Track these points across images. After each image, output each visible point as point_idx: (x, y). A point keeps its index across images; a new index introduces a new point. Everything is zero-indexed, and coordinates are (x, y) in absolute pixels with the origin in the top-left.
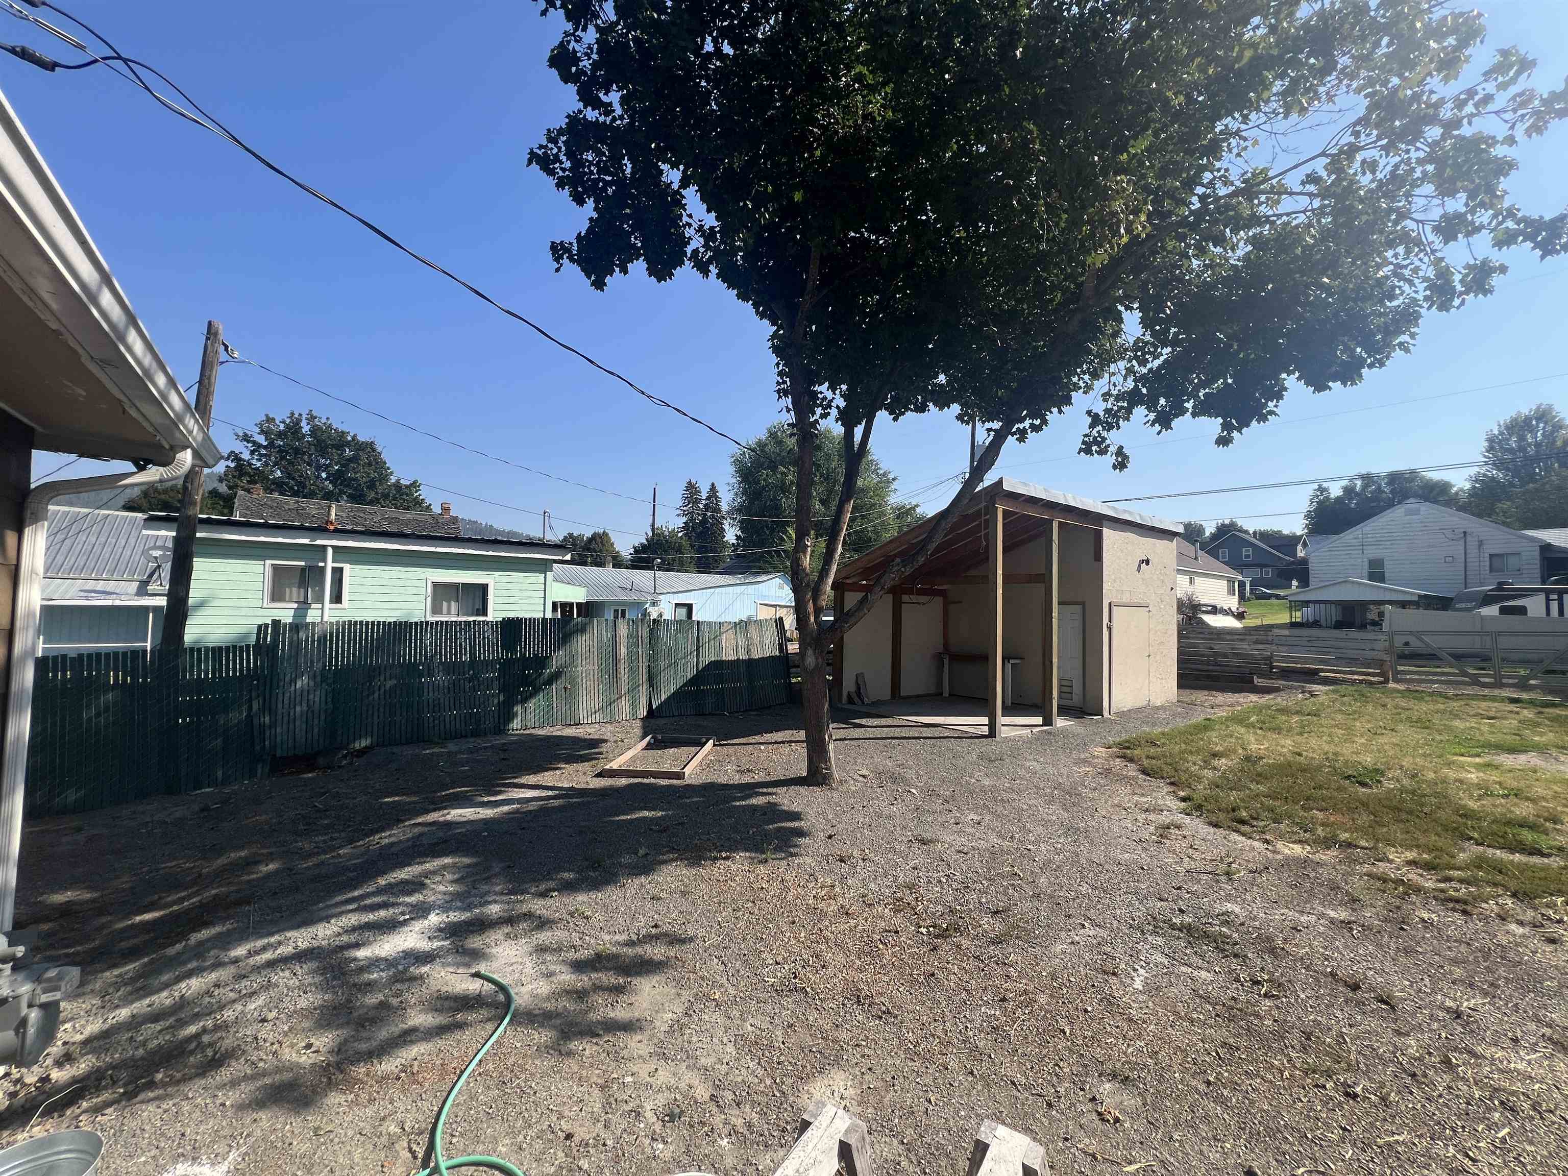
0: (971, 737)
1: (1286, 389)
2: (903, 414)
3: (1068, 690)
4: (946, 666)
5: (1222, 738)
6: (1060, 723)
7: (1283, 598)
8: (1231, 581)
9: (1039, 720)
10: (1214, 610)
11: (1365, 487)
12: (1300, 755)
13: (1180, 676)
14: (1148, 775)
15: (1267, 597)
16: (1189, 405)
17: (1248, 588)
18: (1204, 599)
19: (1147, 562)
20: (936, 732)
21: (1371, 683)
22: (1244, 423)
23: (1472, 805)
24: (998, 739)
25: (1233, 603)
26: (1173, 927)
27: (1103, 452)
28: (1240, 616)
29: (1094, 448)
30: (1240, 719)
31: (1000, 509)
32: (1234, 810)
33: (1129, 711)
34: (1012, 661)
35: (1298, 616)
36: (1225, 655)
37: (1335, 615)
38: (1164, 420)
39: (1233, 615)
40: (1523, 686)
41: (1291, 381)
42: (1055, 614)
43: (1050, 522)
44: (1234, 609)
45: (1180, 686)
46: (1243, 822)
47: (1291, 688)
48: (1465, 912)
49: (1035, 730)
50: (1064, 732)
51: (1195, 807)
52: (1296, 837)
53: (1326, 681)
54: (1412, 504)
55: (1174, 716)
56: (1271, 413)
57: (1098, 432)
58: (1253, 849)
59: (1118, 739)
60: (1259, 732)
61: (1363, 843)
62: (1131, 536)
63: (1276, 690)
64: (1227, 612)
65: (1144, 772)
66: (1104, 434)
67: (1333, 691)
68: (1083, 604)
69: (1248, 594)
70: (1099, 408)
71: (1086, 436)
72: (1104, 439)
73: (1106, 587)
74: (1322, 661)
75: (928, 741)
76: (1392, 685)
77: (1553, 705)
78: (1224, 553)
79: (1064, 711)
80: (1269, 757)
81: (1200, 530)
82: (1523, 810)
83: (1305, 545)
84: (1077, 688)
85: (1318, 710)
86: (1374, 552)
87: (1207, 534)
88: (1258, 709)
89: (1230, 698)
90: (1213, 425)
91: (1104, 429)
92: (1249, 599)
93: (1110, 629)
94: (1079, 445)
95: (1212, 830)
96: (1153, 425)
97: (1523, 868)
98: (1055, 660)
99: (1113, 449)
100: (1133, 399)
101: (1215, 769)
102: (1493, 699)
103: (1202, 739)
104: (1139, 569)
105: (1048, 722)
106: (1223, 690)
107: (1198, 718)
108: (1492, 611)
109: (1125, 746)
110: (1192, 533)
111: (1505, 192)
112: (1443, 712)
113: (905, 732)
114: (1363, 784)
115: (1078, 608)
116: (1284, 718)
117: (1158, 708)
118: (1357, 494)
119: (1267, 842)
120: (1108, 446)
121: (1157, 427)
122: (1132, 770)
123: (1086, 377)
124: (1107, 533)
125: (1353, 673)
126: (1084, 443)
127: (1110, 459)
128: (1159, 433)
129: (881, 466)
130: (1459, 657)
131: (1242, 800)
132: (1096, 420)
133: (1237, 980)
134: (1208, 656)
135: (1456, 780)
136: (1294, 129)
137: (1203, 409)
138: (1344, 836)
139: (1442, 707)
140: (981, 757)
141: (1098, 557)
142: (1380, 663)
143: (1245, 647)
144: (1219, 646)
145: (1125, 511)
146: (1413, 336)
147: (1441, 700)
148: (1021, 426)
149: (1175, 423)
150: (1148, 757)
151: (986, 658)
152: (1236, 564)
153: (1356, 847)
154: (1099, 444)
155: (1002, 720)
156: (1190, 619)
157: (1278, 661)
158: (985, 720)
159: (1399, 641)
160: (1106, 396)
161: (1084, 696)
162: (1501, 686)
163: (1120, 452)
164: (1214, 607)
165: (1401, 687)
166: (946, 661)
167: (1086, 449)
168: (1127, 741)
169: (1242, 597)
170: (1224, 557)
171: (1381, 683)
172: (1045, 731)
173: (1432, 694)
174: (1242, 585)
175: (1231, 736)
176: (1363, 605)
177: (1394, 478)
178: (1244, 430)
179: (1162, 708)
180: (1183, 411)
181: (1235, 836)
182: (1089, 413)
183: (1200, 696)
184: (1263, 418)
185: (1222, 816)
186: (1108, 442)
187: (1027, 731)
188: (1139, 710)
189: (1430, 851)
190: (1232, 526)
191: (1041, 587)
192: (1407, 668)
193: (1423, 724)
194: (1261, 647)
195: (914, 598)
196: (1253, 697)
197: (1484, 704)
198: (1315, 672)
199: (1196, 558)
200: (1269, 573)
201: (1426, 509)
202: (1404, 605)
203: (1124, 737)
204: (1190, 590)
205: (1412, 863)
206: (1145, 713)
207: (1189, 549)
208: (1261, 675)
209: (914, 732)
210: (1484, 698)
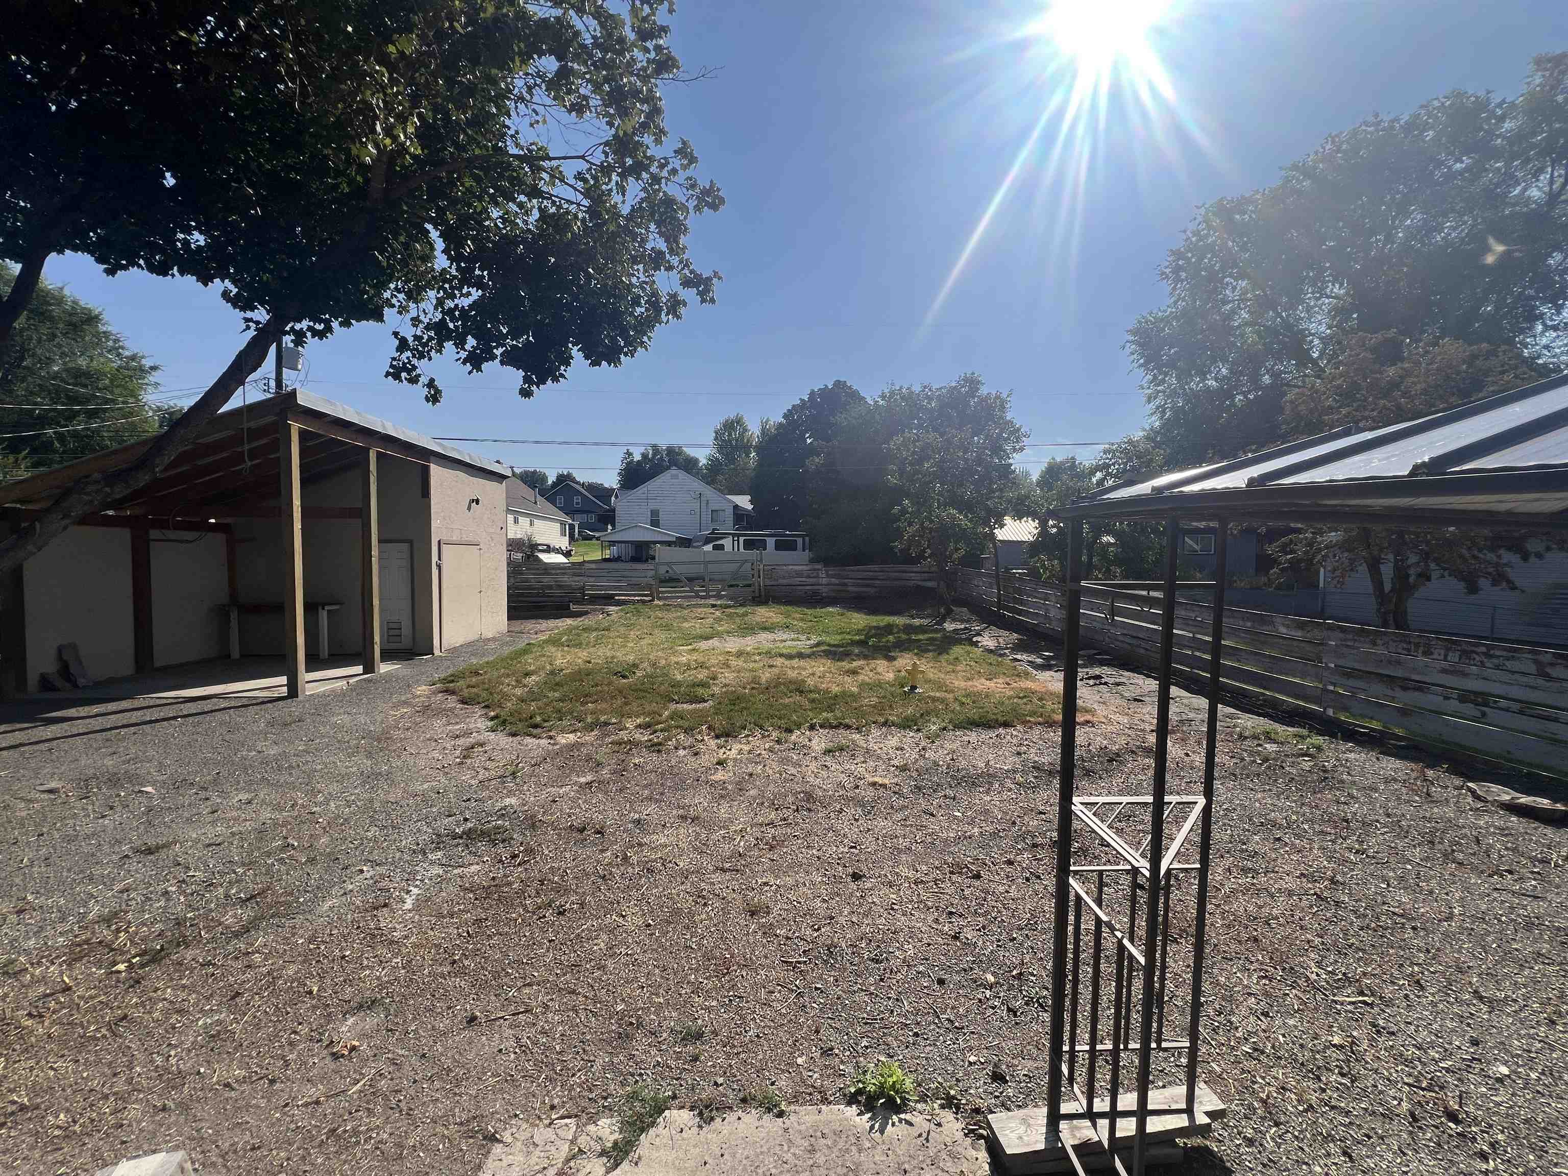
0: (263, 703)
1: (572, 358)
2: (125, 268)
3: (397, 632)
4: (234, 624)
5: (536, 659)
6: (384, 668)
7: (598, 539)
8: (563, 524)
9: (359, 669)
10: (549, 549)
11: (654, 455)
12: (589, 662)
13: (510, 609)
14: (466, 703)
15: (590, 538)
16: (498, 352)
17: (577, 531)
18: (539, 539)
19: (477, 502)
20: (207, 706)
21: (643, 602)
22: (542, 381)
23: (679, 677)
24: (301, 697)
25: (563, 543)
26: (455, 836)
27: (414, 380)
28: (567, 554)
29: (404, 375)
30: (554, 641)
31: (295, 427)
32: (531, 718)
33: (461, 646)
34: (327, 608)
35: (607, 554)
36: (550, 587)
37: (631, 551)
38: (475, 361)
39: (563, 554)
40: (719, 597)
41: (575, 352)
42: (375, 552)
43: (367, 451)
44: (564, 548)
45: (510, 618)
46: (536, 726)
47: (595, 610)
48: (659, 751)
49: (353, 681)
50: (388, 677)
51: (500, 723)
52: (571, 728)
53: (619, 603)
54: (674, 471)
55: (502, 645)
56: (562, 376)
57: (408, 358)
58: (539, 746)
59: (442, 676)
60: (566, 648)
61: (614, 720)
62: (461, 475)
63: (586, 613)
64: (558, 551)
65: (463, 702)
66: (415, 361)
67: (621, 610)
68: (411, 542)
69: (576, 536)
70: (408, 332)
71: (394, 359)
72: (414, 368)
73: (435, 523)
74: (616, 588)
75: (191, 719)
76: (656, 602)
77: (729, 607)
78: (560, 499)
79: (387, 656)
80: (567, 668)
81: (544, 478)
82: (702, 675)
83: (617, 497)
84: (406, 630)
85: (610, 625)
86: (653, 505)
87: (550, 482)
88: (570, 630)
89: (552, 623)
90: (516, 376)
91: (414, 356)
92: (577, 540)
93: (439, 567)
94: (387, 368)
95: (511, 739)
96: (464, 363)
97: (695, 711)
98: (376, 602)
99: (424, 380)
100: (441, 332)
101: (525, 686)
102: (705, 606)
103: (520, 662)
104: (469, 508)
105: (369, 668)
106: (547, 617)
107: (521, 645)
108: (709, 548)
109: (452, 678)
110: (532, 480)
111: (685, 248)
112: (678, 617)
113: (156, 714)
114: (624, 677)
115: (405, 547)
116: (586, 635)
117: (489, 640)
118: (650, 460)
119: (551, 738)
120: (419, 375)
121: (468, 367)
122: (452, 702)
123: (401, 296)
124: (436, 471)
125: (635, 595)
126: (392, 366)
127: (421, 390)
128: (470, 373)
129: (126, 344)
130: (690, 579)
131: (539, 708)
132: (403, 345)
133: (501, 861)
134: (538, 589)
135: (675, 663)
136: (573, 126)
137: (510, 359)
138: (602, 719)
139: (679, 614)
140: (271, 724)
141: (425, 492)
142: (649, 586)
143: (567, 580)
144: (547, 580)
145: (453, 449)
146: (649, 338)
147: (680, 609)
148: (298, 327)
149: (484, 366)
150: (468, 686)
151: (283, 608)
152: (569, 510)
153: (610, 724)
154: (409, 372)
155: (305, 676)
156: (528, 557)
157: (588, 590)
158: (283, 680)
159: (662, 570)
160: (416, 321)
161: (414, 638)
162: (709, 597)
163: (431, 384)
164: (548, 546)
165: (661, 603)
166: (234, 616)
167: (395, 372)
168: (452, 675)
169: (572, 538)
170: (560, 503)
171: (650, 601)
172: (364, 680)
173: (675, 606)
174: (572, 527)
175: (544, 656)
176: (647, 545)
177: (671, 451)
178: (541, 386)
179: (494, 639)
180: (493, 357)
181: (529, 740)
182: (396, 334)
183: (530, 625)
184: (556, 379)
185: (520, 725)
186: (418, 371)
187: (342, 683)
188: (469, 644)
189: (649, 714)
190: (569, 477)
191: (357, 523)
192: (664, 589)
193: (668, 627)
194: (577, 579)
195: (171, 534)
196: (569, 621)
197: (699, 610)
198: (612, 597)
199: (536, 503)
200: (593, 518)
201: (682, 474)
202: (669, 544)
203: (450, 671)
204: (530, 531)
205: (639, 726)
206: (475, 646)
207: (529, 493)
208: (577, 602)
209: (170, 712)
210: (700, 606)
